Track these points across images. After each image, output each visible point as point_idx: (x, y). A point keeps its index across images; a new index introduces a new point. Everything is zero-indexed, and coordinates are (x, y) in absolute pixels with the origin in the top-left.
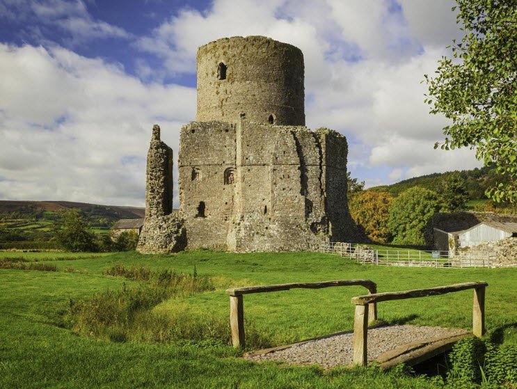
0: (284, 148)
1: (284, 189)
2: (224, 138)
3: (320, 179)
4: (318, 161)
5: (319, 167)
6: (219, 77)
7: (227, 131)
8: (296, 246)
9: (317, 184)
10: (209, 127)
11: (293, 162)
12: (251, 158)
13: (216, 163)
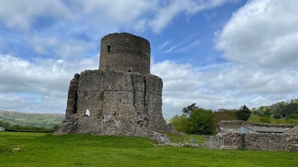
0: (126, 83)
1: (124, 103)
2: (101, 78)
3: (144, 98)
4: (144, 89)
5: (144, 92)
6: (107, 52)
7: (102, 75)
8: (128, 133)
9: (142, 101)
10: (94, 73)
11: (130, 89)
12: (110, 87)
13: (96, 90)
